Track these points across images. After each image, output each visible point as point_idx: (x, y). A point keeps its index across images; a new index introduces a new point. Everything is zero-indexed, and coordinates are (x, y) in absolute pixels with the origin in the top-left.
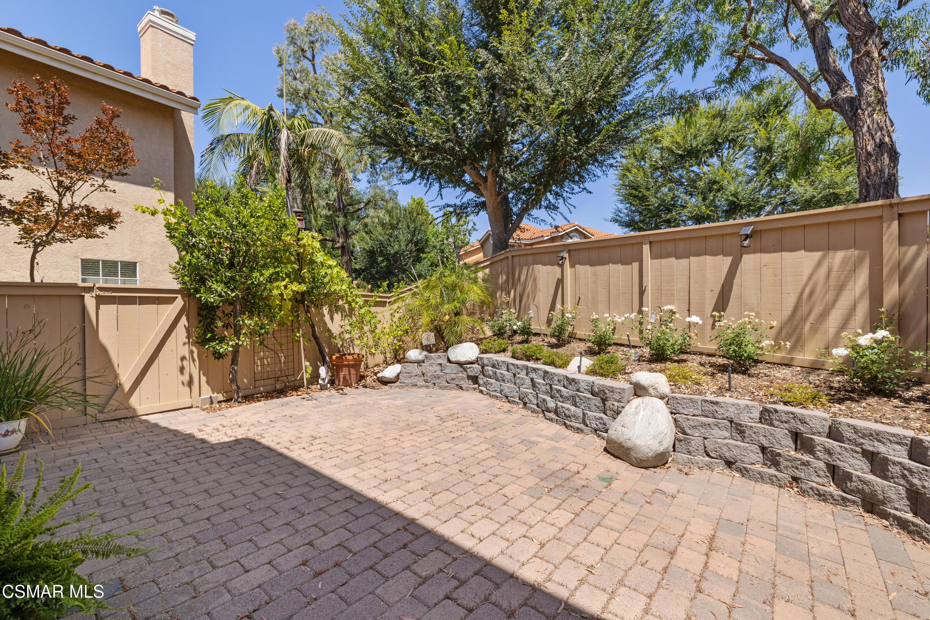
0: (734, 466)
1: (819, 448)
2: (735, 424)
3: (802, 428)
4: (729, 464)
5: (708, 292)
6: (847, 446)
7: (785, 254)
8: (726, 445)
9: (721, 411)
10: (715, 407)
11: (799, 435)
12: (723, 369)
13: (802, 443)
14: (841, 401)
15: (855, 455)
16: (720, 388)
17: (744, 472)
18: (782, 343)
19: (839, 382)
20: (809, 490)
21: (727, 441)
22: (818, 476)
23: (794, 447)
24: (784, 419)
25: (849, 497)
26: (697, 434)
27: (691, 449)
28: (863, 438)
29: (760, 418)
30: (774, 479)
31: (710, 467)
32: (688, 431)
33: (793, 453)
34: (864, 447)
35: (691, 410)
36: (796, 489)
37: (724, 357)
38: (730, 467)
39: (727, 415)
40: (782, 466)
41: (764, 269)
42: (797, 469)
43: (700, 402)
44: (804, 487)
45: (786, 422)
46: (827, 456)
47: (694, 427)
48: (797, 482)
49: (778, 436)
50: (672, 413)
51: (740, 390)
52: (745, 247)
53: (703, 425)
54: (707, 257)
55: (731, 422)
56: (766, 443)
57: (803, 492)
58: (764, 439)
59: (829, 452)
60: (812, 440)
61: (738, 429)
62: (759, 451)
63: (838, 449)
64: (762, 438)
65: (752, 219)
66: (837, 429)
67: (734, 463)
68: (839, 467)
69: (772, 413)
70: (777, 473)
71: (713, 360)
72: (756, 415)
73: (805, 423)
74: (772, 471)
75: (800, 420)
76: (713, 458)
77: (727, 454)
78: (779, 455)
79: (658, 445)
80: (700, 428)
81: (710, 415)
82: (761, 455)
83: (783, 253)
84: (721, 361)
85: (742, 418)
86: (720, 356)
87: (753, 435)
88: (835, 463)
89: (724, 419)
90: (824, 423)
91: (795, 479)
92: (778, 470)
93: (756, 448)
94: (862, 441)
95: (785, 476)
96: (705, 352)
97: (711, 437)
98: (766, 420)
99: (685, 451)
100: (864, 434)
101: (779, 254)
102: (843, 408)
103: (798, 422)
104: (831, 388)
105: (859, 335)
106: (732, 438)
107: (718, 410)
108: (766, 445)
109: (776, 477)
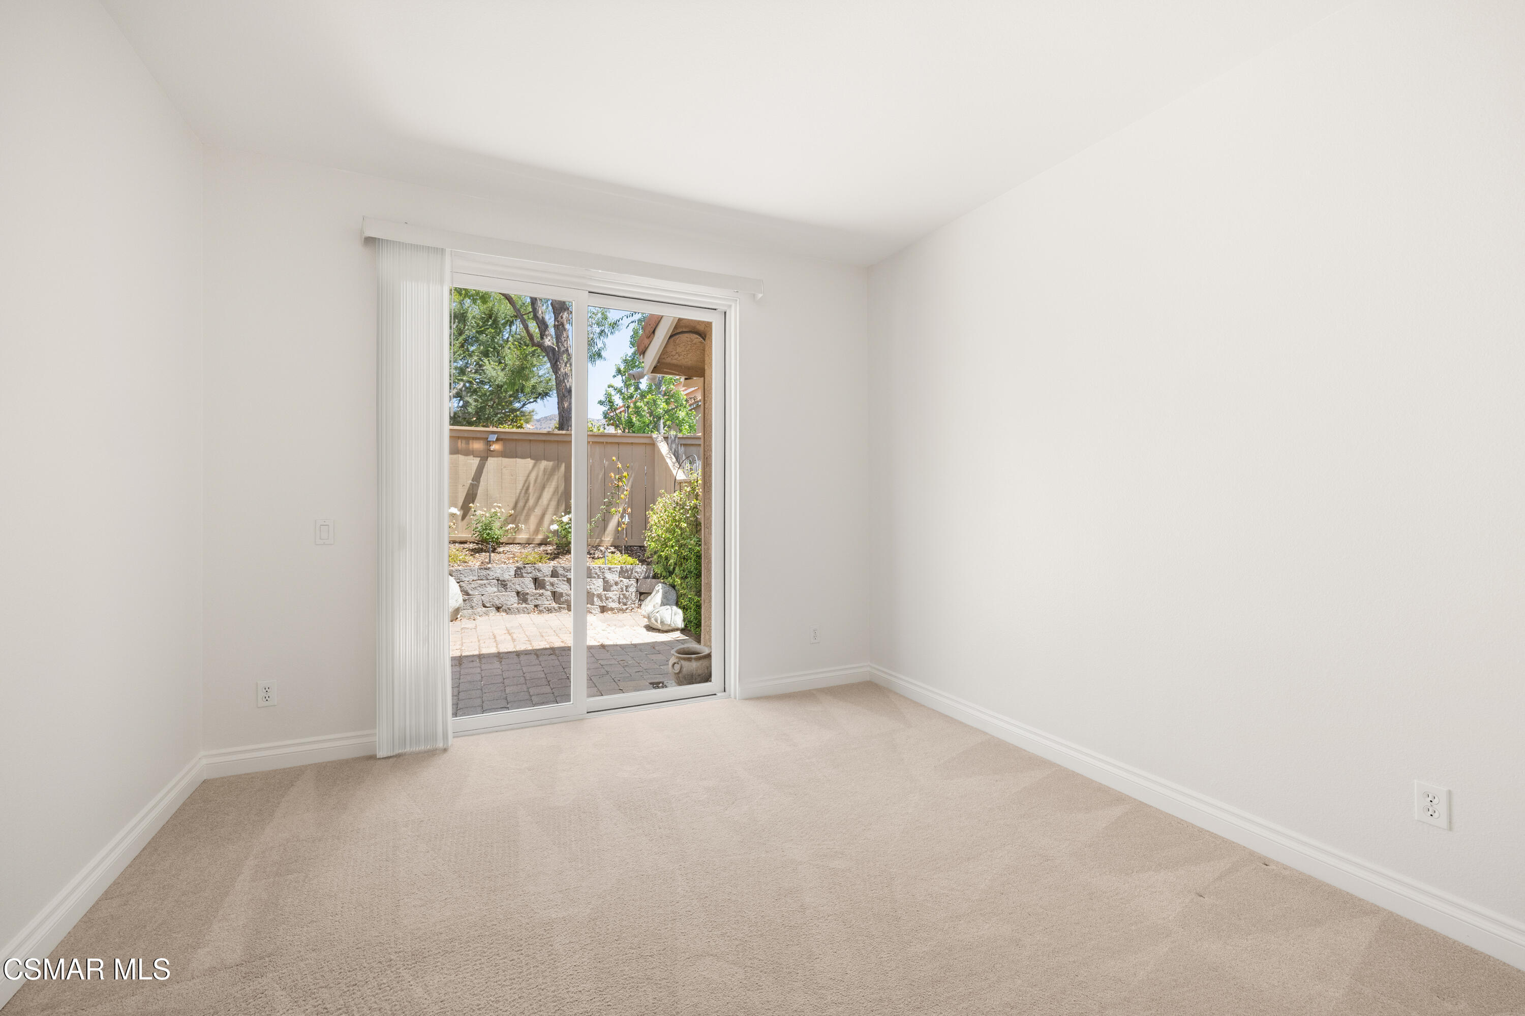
0: (501, 609)
1: (548, 584)
2: (501, 581)
3: (539, 575)
4: (498, 609)
5: (460, 486)
6: (560, 579)
7: (518, 460)
8: (496, 596)
9: (491, 573)
10: (488, 572)
11: (537, 580)
12: (480, 551)
13: (539, 584)
14: (553, 559)
15: (564, 582)
16: (482, 563)
17: (508, 611)
18: (520, 526)
19: (551, 550)
20: (543, 609)
21: (496, 594)
22: (548, 600)
23: (534, 588)
24: (529, 571)
25: (562, 606)
26: (477, 593)
27: (473, 604)
28: (567, 572)
29: (515, 575)
30: (525, 609)
31: (486, 614)
32: (471, 592)
33: (534, 591)
34: (568, 577)
35: (471, 577)
36: (537, 612)
37: (474, 543)
38: (498, 611)
39: (495, 576)
40: (529, 601)
41: (504, 470)
42: (537, 599)
43: (476, 571)
44: (541, 609)
45: (530, 573)
46: (551, 588)
47: (475, 588)
48: (537, 608)
49: (526, 583)
50: (458, 583)
51: (497, 562)
52: (490, 450)
53: (481, 586)
54: (460, 456)
55: (498, 580)
56: (519, 589)
57: (541, 612)
58: (518, 586)
59: (552, 584)
60: (544, 580)
61: (502, 584)
62: (516, 596)
63: (556, 582)
64: (517, 586)
65: (495, 429)
66: (556, 570)
67: (501, 607)
68: (557, 592)
69: (522, 569)
70: (526, 606)
71: (466, 546)
72: (513, 573)
73: (541, 571)
74: (524, 605)
75: (538, 570)
76: (488, 607)
77: (497, 602)
78: (527, 594)
79: (455, 603)
80: (479, 588)
81: (484, 579)
82: (517, 598)
83: (517, 459)
84: (472, 546)
85: (505, 576)
86: (470, 542)
87: (512, 585)
88: (555, 590)
89: (493, 579)
90: (549, 569)
91: (536, 606)
92: (527, 604)
93: (514, 594)
94: (567, 574)
95: (531, 606)
96: (457, 540)
97: (487, 593)
98: (518, 575)
99: (469, 608)
100: (567, 570)
101: (514, 459)
102: (556, 562)
103: (537, 571)
104: (547, 554)
105: (563, 516)
106: (499, 591)
107: (489, 573)
108: (520, 590)
109: (526, 608)
